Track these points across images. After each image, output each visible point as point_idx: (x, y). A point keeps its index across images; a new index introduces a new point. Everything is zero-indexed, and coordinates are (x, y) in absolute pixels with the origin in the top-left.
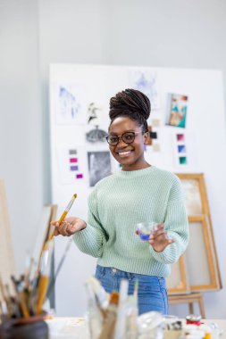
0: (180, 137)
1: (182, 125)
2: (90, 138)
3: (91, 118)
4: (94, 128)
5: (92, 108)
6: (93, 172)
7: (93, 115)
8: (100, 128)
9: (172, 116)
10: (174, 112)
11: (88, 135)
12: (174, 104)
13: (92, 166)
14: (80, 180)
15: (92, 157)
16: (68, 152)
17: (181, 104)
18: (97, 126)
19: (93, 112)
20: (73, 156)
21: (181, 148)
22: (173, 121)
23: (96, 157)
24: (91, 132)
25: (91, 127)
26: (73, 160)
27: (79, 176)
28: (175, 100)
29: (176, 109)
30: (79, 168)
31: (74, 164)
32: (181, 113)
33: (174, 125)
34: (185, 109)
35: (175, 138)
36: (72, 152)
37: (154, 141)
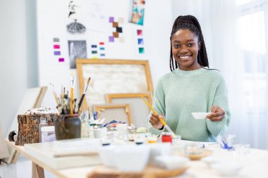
0: (139, 32)
1: (141, 24)
2: (70, 29)
3: (71, 13)
4: (73, 21)
5: (72, 4)
6: (72, 57)
7: (72, 11)
8: (78, 22)
9: (133, 15)
10: (135, 13)
11: (68, 27)
12: (135, 6)
13: (71, 52)
14: (62, 63)
15: (72, 44)
16: (52, 40)
17: (140, 6)
18: (76, 20)
19: (73, 8)
20: (56, 43)
21: (140, 41)
22: (135, 20)
23: (74, 45)
24: (71, 24)
25: (71, 20)
26: (57, 47)
27: (61, 60)
28: (136, 3)
29: (136, 10)
30: (61, 53)
31: (57, 50)
32: (140, 14)
33: (135, 23)
34: (143, 11)
35: (136, 32)
36: (56, 40)
37: (120, 34)
